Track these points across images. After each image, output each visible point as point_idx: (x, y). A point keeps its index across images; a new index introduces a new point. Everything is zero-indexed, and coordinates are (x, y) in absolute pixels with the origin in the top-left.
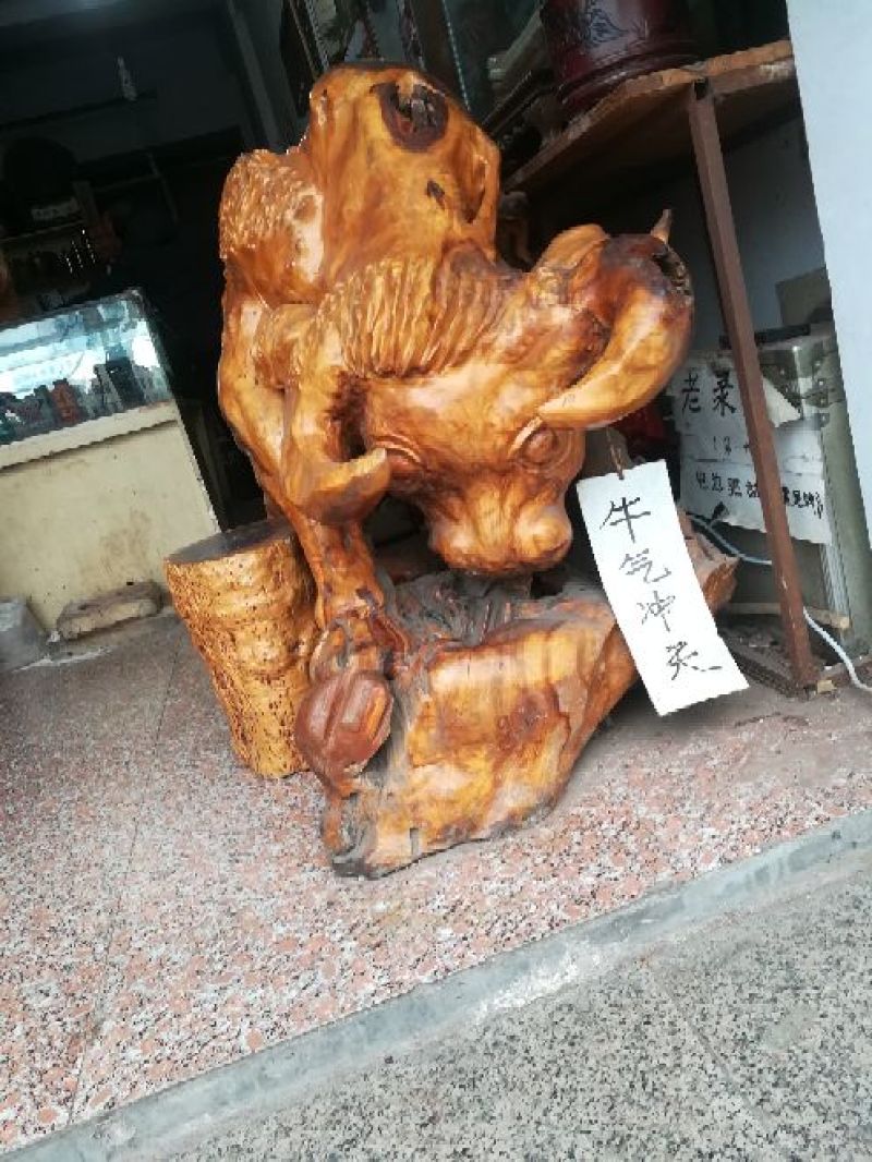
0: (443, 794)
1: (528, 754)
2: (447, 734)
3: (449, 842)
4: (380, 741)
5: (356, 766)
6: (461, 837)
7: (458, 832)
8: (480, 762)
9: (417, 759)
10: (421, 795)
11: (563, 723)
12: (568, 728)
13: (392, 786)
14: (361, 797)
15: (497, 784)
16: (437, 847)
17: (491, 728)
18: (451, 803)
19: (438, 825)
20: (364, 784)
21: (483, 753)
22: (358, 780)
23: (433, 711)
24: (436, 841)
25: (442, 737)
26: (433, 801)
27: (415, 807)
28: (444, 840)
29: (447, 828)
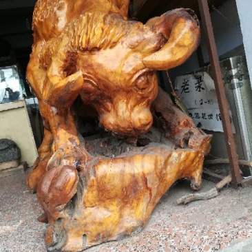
0: (98, 220)
1: (134, 204)
2: (101, 193)
3: (100, 242)
4: (72, 195)
5: (60, 206)
6: (105, 240)
7: (103, 237)
8: (114, 206)
9: (87, 204)
10: (88, 220)
11: (149, 192)
12: (151, 194)
13: (76, 216)
14: (62, 220)
15: (121, 216)
16: (94, 244)
17: (120, 192)
18: (101, 224)
19: (95, 233)
20: (64, 214)
21: (115, 203)
22: (62, 213)
23: (95, 183)
24: (94, 241)
25: (98, 195)
26: (93, 223)
27: (85, 225)
28: (97, 241)
29: (99, 234)
